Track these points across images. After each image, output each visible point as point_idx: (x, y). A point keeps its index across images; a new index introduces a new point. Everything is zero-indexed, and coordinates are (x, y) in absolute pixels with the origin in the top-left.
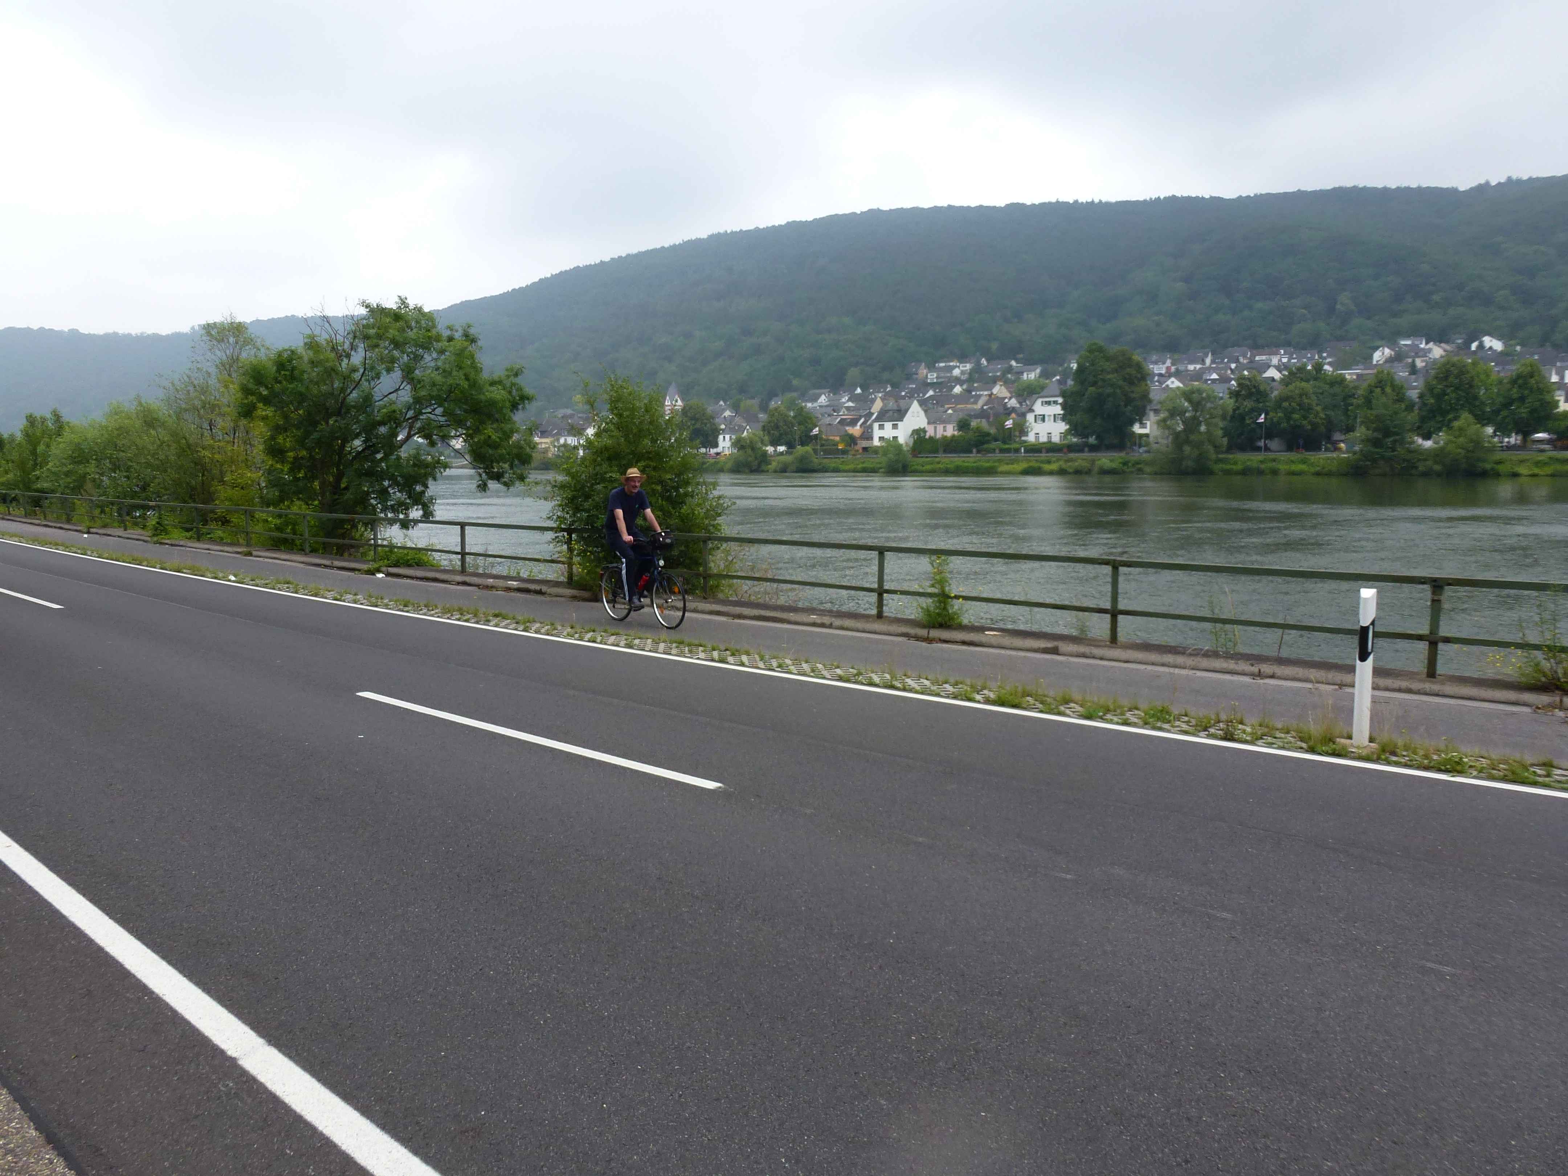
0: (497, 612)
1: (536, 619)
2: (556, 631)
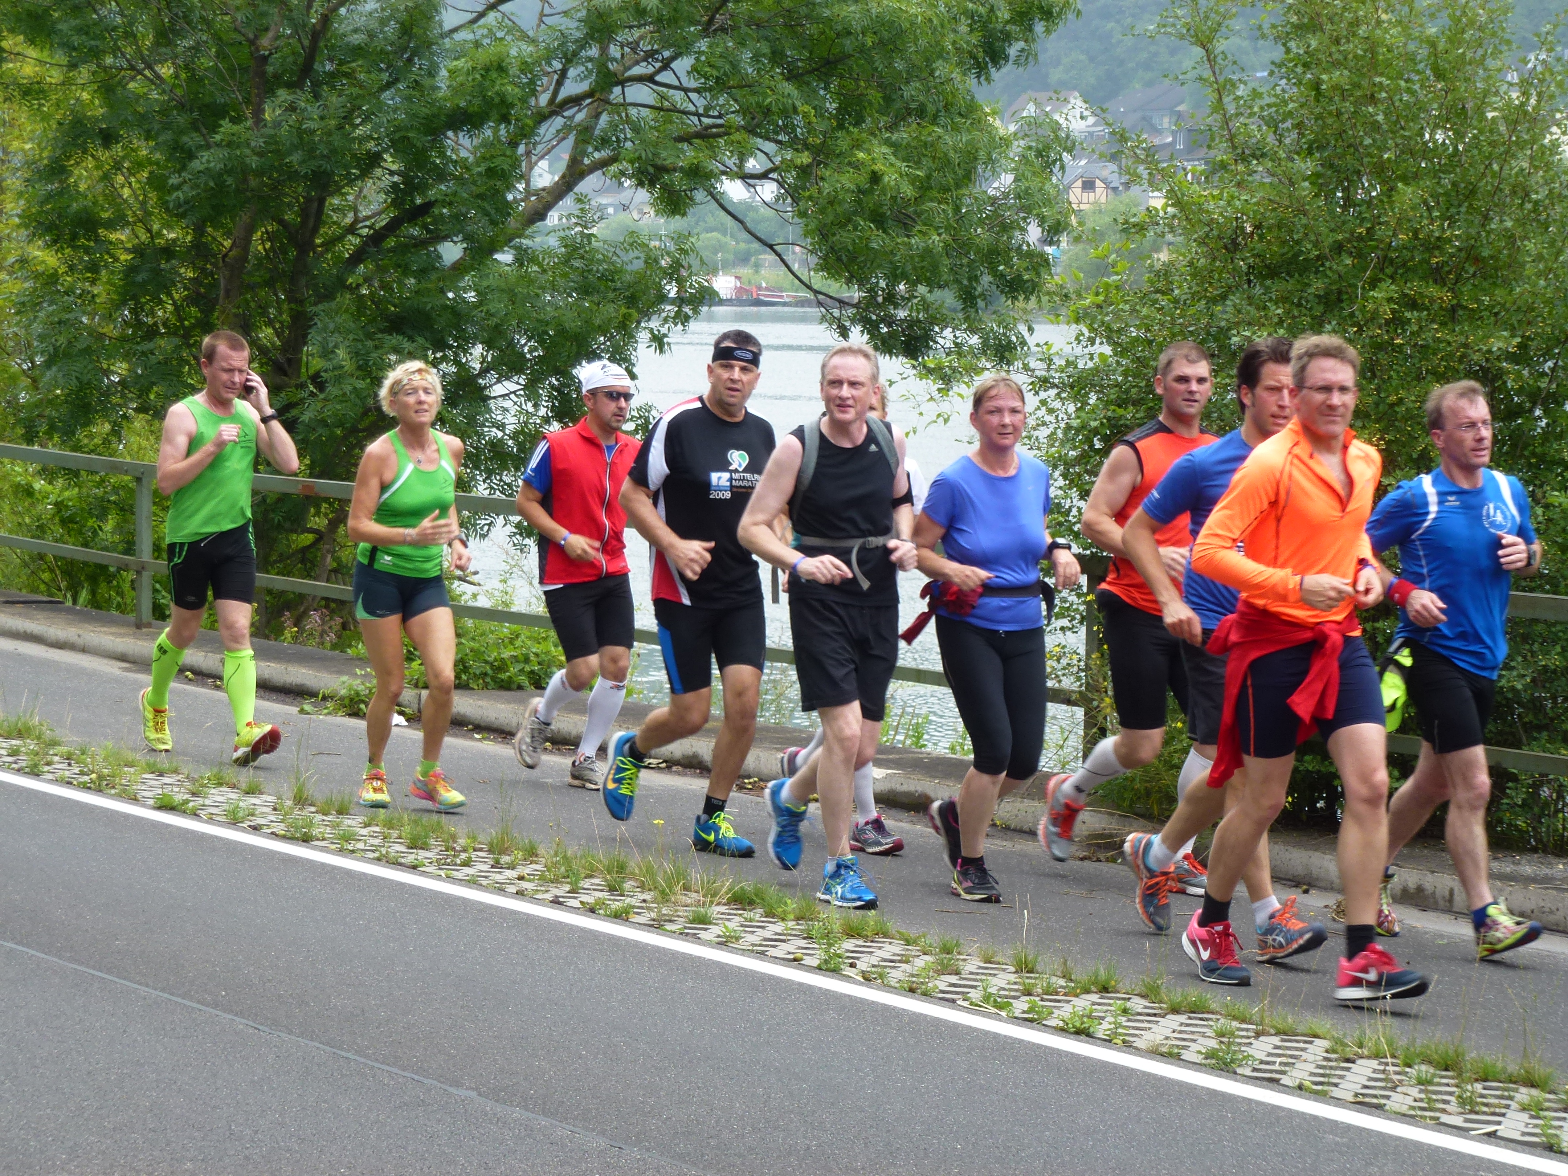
2: (953, 979)
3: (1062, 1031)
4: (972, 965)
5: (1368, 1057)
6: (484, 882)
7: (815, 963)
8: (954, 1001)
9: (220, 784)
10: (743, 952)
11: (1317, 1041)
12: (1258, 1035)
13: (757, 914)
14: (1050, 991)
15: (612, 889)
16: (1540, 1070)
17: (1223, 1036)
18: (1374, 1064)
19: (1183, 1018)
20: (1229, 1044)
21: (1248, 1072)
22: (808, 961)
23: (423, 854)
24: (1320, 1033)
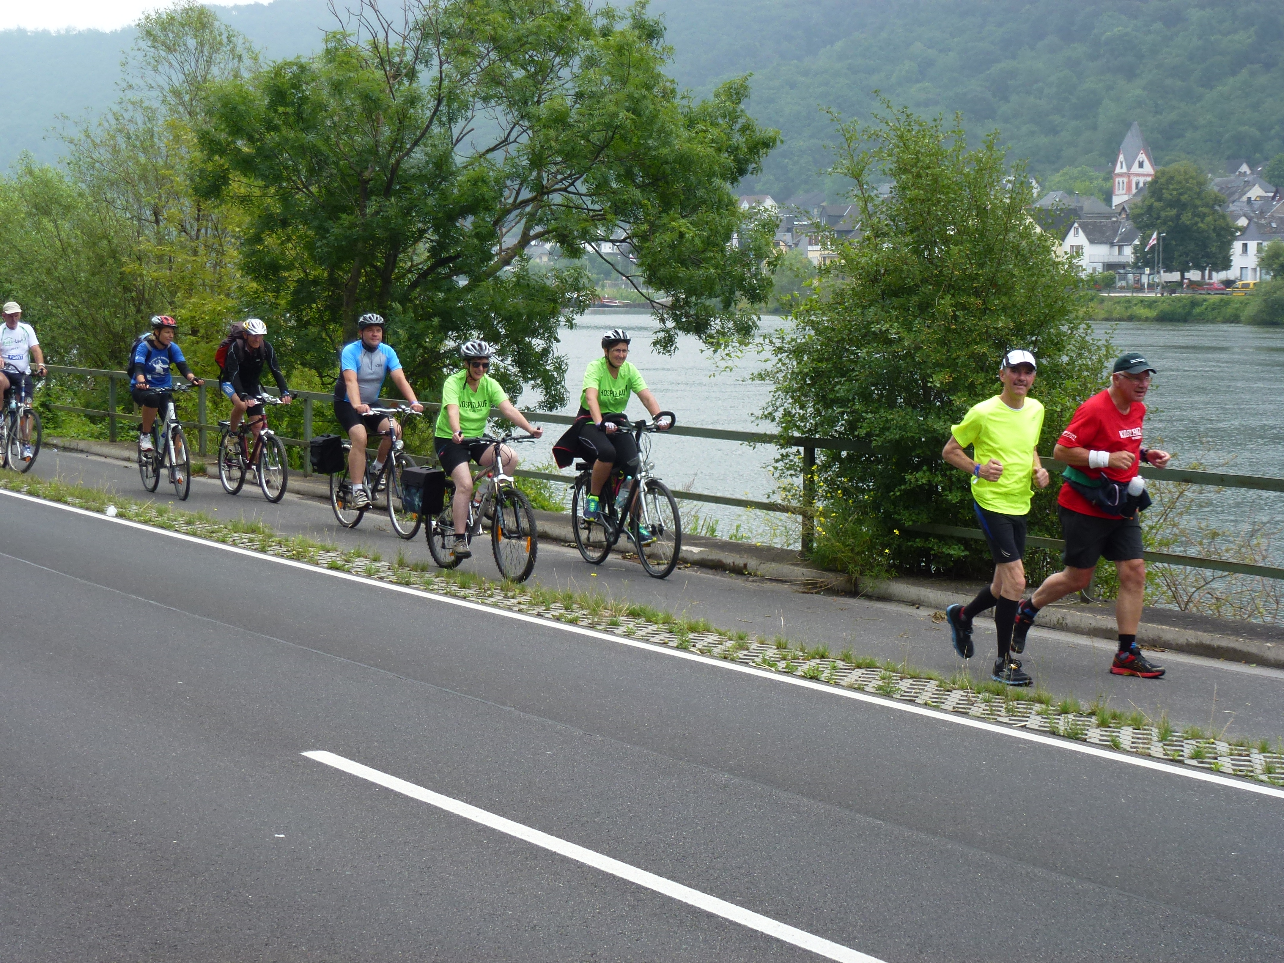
0: (636, 606)
1: (712, 627)
2: (746, 652)
3: (803, 677)
4: (754, 646)
5: (958, 689)
6: (502, 605)
7: (675, 645)
8: (747, 663)
9: (359, 556)
10: (638, 640)
11: (932, 682)
12: (902, 679)
13: (642, 621)
14: (795, 658)
15: (567, 609)
16: (1044, 694)
17: (884, 679)
18: (961, 692)
19: (863, 671)
20: (888, 683)
21: (899, 697)
22: (671, 644)
23: (469, 591)
24: (932, 677)
